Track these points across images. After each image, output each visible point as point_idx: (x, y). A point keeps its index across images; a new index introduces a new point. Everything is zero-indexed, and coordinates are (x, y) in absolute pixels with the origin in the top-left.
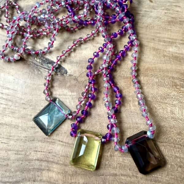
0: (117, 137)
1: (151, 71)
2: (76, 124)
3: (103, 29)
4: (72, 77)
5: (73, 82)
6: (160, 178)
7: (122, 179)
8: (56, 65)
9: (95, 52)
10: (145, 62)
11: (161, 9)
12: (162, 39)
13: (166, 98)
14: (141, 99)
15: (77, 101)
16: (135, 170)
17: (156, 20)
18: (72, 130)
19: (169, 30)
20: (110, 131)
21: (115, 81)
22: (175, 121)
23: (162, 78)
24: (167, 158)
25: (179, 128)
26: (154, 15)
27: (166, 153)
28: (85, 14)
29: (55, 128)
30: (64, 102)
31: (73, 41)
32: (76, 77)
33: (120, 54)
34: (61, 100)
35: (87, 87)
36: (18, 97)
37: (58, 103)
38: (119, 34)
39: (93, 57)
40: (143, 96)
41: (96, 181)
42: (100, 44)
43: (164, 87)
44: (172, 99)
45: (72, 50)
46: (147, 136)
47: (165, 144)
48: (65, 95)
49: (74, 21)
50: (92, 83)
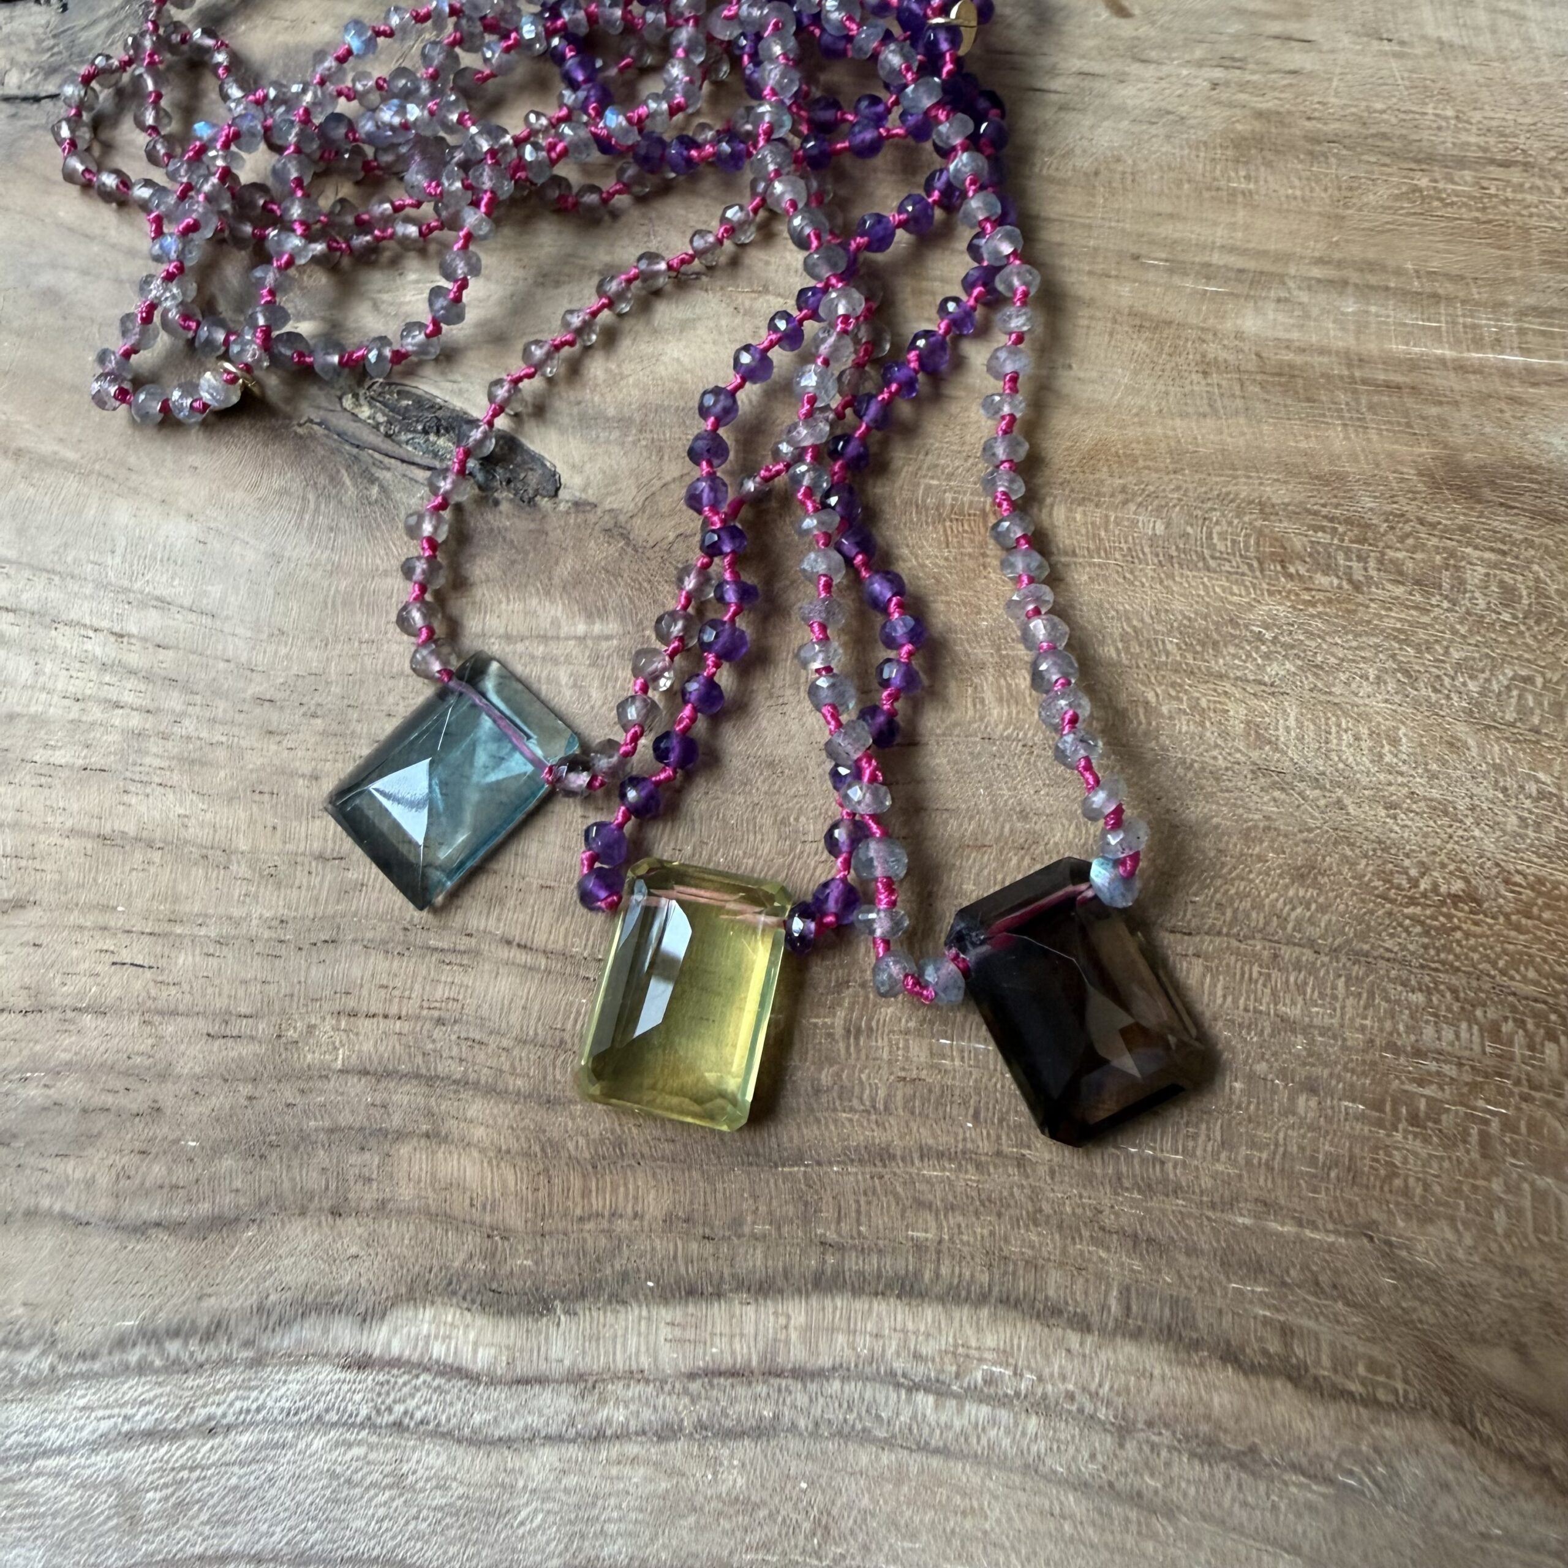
0: (892, 904)
1: (1120, 463)
2: (621, 826)
3: (794, 190)
4: (592, 518)
5: (599, 551)
6: (1175, 1167)
7: (928, 1181)
8: (486, 436)
9: (747, 348)
10: (1076, 409)
11: (1187, 57)
12: (1188, 257)
13: (1215, 644)
14: (1053, 649)
15: (625, 674)
16: (1013, 1118)
17: (1153, 130)
18: (591, 866)
19: (1240, 199)
20: (847, 865)
21: (879, 540)
22: (1277, 794)
23: (1190, 515)
24: (1223, 1033)
25: (1300, 836)
26: (1138, 102)
27: (1219, 1001)
28: (679, 98)
29: (481, 853)
30: (535, 686)
31: (595, 280)
32: (622, 518)
33: (912, 355)
34: (519, 669)
35: (690, 583)
36: (230, 653)
37: (499, 692)
38: (902, 224)
39: (729, 378)
40: (1064, 628)
41: (755, 1198)
42: (779, 295)
43: (1208, 569)
44: (1257, 649)
45: (594, 337)
46: (1090, 894)
47: (1209, 945)
48: (544, 638)
49: (604, 144)
50: (727, 549)
